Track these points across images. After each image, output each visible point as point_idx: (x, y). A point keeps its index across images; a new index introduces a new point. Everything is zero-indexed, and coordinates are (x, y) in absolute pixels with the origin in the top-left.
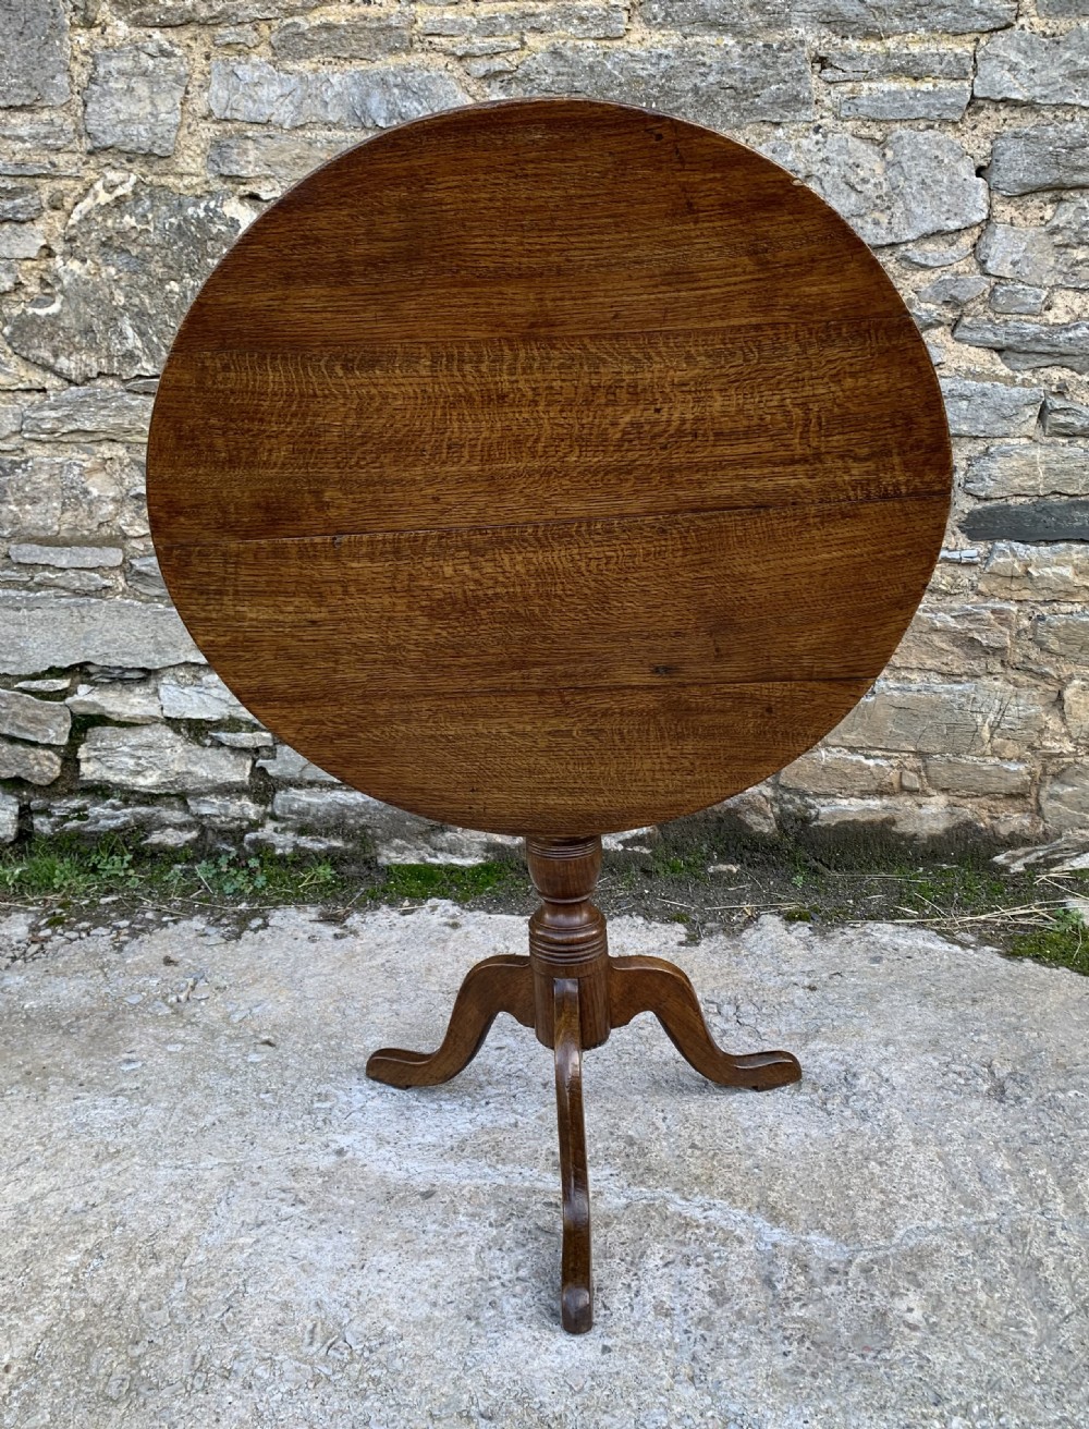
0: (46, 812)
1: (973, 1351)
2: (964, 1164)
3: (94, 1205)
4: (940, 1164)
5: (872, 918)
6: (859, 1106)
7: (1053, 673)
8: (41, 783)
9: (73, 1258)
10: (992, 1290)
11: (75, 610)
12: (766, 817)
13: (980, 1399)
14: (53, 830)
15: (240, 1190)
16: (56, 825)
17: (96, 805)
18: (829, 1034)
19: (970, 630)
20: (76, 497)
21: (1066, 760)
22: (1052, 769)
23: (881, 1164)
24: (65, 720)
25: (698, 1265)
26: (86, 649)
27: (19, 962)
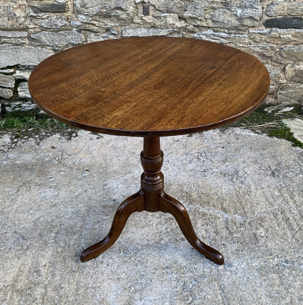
0: (9, 106)
1: (277, 242)
2: (268, 194)
3: (54, 220)
4: (263, 195)
5: (235, 127)
6: (240, 180)
7: (284, 63)
8: (7, 98)
9: (53, 235)
10: (279, 226)
11: (14, 50)
13: (280, 253)
14: (12, 111)
15: (91, 213)
16: (12, 109)
17: (24, 103)
18: (230, 160)
19: (264, 52)
20: (12, 16)
21: (284, 85)
22: (280, 87)
23: (248, 195)
24: (13, 81)
25: (210, 225)
26: (18, 61)
27: (11, 149)
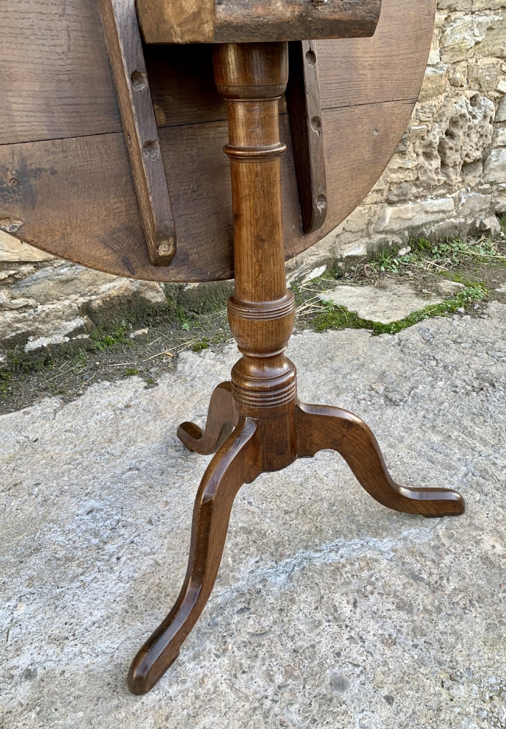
12: (158, 292)
